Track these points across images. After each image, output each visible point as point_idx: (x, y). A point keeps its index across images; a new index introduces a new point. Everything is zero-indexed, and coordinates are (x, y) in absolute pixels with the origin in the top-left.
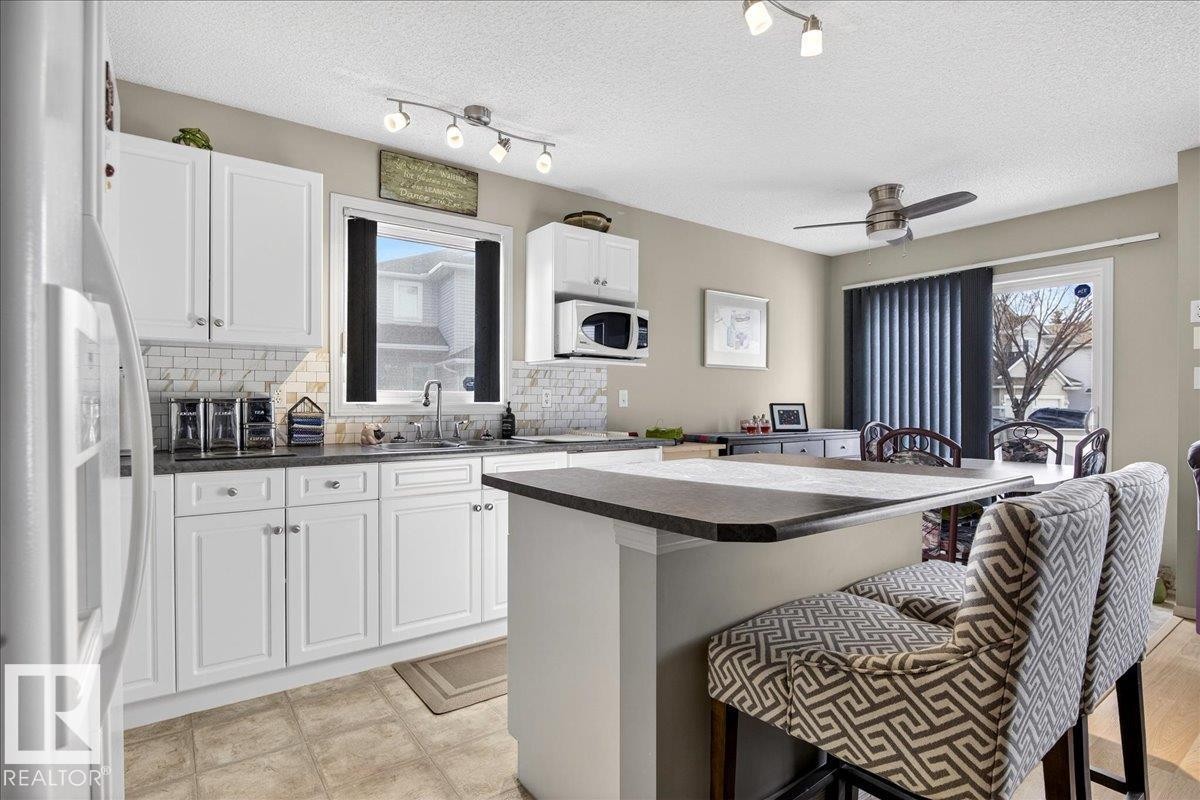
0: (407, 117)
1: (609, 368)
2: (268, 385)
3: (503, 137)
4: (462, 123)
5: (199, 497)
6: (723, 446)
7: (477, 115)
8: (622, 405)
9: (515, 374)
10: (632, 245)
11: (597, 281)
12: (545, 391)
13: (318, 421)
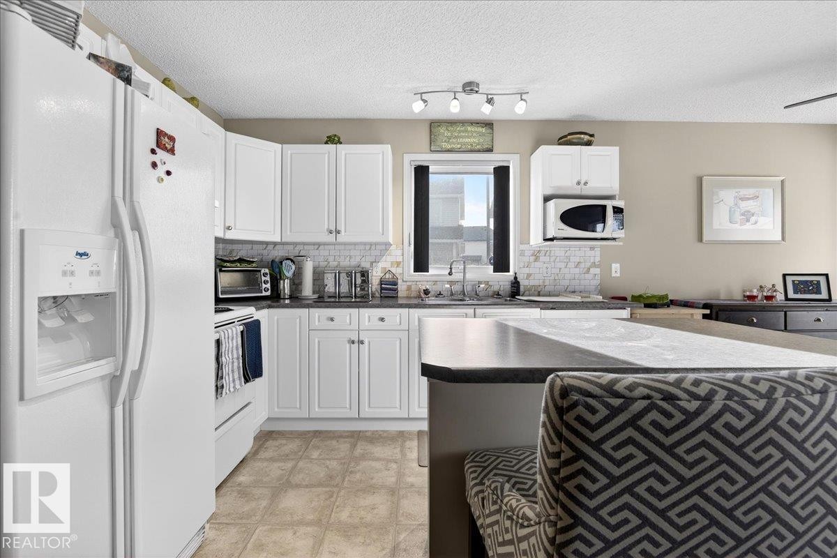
0: (425, 101)
1: (601, 247)
2: (372, 263)
3: (490, 97)
4: (461, 96)
5: (319, 321)
6: (707, 312)
7: (470, 88)
8: (614, 275)
9: (522, 253)
10: (614, 151)
11: (579, 183)
12: (546, 265)
13: (396, 284)
